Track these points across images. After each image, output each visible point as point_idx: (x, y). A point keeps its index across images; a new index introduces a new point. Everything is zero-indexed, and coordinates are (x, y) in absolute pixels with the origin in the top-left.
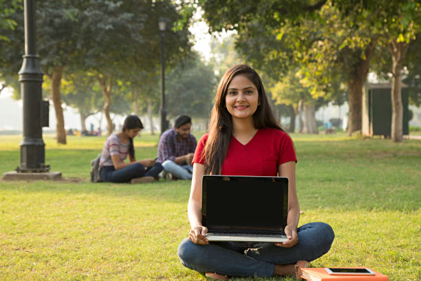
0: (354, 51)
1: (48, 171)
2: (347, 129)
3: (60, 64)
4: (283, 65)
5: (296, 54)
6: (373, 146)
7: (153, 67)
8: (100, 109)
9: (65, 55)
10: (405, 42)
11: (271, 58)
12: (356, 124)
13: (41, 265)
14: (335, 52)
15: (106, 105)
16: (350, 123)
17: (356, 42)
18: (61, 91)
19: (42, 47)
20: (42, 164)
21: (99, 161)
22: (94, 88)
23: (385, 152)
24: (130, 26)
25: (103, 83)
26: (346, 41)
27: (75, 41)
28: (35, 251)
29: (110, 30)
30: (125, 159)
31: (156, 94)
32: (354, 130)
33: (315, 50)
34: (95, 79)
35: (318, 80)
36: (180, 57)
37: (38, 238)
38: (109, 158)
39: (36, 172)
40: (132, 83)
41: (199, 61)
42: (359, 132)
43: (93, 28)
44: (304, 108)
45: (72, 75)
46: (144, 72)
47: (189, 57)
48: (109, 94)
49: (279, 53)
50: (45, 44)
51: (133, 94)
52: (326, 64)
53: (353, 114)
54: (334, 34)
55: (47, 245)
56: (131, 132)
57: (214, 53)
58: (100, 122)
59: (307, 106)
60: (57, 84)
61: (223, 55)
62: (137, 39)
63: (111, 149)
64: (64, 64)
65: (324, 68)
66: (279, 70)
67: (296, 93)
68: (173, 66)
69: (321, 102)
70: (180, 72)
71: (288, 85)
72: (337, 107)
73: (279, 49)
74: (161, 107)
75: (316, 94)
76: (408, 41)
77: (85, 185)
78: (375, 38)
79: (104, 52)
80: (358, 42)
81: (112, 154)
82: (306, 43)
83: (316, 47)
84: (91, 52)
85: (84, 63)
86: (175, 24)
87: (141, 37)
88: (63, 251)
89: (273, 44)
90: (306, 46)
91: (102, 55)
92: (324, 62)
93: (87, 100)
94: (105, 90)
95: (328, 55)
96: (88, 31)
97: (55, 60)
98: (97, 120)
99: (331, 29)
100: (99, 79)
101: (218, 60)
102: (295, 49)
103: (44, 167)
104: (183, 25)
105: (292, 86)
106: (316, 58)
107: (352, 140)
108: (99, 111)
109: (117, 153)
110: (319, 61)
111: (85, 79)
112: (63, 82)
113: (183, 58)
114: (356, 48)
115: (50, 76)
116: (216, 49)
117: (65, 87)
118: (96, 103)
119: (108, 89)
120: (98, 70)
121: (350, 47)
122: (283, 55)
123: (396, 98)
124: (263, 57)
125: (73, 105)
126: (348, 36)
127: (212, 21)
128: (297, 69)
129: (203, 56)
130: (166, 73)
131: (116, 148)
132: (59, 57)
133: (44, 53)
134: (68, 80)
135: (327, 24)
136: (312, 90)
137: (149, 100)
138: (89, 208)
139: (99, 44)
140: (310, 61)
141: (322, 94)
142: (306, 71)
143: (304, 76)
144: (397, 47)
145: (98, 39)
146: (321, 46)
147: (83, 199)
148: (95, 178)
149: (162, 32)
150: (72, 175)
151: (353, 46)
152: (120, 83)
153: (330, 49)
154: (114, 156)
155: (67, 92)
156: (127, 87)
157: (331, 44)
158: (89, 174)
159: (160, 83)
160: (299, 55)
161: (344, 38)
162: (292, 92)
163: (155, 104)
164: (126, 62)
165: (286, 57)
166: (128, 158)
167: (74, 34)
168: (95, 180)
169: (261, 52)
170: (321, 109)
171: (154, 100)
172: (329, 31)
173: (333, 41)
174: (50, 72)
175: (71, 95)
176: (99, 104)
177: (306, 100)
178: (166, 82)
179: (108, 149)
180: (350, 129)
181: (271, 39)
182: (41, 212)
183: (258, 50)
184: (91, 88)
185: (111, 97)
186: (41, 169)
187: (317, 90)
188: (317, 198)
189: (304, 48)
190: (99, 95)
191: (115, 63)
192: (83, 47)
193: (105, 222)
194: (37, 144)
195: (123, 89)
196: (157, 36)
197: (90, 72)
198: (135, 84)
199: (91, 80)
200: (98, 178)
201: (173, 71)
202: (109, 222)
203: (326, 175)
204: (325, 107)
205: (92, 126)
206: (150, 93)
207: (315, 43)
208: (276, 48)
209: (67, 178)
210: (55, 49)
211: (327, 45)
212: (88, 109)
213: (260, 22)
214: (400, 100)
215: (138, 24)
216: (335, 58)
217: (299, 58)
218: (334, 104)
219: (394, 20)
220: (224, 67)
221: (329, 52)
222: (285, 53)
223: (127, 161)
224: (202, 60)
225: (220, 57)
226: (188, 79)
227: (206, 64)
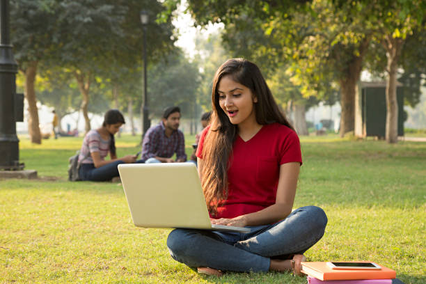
0: (347, 47)
1: (22, 169)
2: (339, 129)
3: (35, 59)
4: (272, 62)
5: (286, 51)
6: (367, 147)
7: (135, 62)
8: (77, 108)
9: (40, 50)
10: (401, 38)
11: (260, 54)
12: (349, 125)
13: (17, 261)
14: (326, 48)
15: (84, 103)
16: (343, 123)
17: (349, 38)
18: (36, 89)
19: (16, 40)
20: (16, 162)
21: (77, 158)
22: (71, 86)
23: (380, 153)
24: (110, 19)
25: (81, 79)
26: (338, 37)
27: (51, 34)
28: (10, 247)
29: (89, 23)
30: (105, 156)
31: (137, 92)
32: (346, 131)
33: (306, 46)
34: (72, 75)
35: (309, 78)
36: (164, 53)
37: (13, 235)
38: (89, 155)
39: (9, 170)
40: (112, 80)
41: (183, 58)
42: (351, 133)
43: (70, 21)
44: (294, 108)
45: (48, 72)
46: (125, 69)
47: (173, 52)
48: (87, 92)
49: (267, 49)
50: (19, 37)
51: (113, 92)
52: (318, 61)
53: (346, 115)
54: (326, 29)
55: (23, 242)
56: (111, 128)
57: (198, 50)
58: (77, 122)
59: (296, 106)
60: (31, 80)
61: (208, 52)
62: (117, 33)
63: (91, 146)
64: (39, 58)
65: (315, 64)
66: (267, 67)
67: (285, 92)
68: (155, 62)
69: (312, 102)
70: (163, 69)
71: (277, 84)
72: (328, 107)
73: (268, 44)
74: (143, 105)
75: (306, 93)
76: (404, 37)
77: (62, 184)
78: (369, 34)
79: (82, 46)
80: (351, 37)
81: (92, 151)
82: (297, 39)
83: (307, 43)
84: (68, 46)
85: (61, 58)
86: (158, 15)
87: (122, 31)
88: (40, 247)
89: (262, 40)
90: (297, 42)
91: (80, 49)
92: (316, 58)
93: (63, 98)
94: (83, 87)
95: (320, 51)
96: (65, 23)
97: (29, 54)
98: (74, 119)
99: (323, 23)
100: (77, 76)
101: (203, 57)
102: (285, 45)
103: (18, 164)
104: (167, 17)
105: (282, 85)
106: (307, 54)
107: (344, 142)
108: (76, 110)
109: (97, 150)
110: (311, 57)
111: (61, 76)
112: (38, 79)
113: (167, 53)
114: (349, 43)
115: (24, 71)
116: (201, 45)
117: (40, 84)
118: (73, 102)
119: (86, 86)
120: (76, 66)
121: (343, 43)
122: (273, 51)
123: (391, 97)
124: (251, 54)
125: (48, 104)
126: (341, 31)
127: (198, 13)
128: (287, 65)
129: (187, 52)
130: (148, 70)
131: (96, 145)
132: (33, 51)
133: (18, 47)
134: (43, 77)
135: (318, 19)
136: (303, 89)
137: (130, 99)
138: (67, 206)
139: (77, 38)
140: (301, 57)
141: (313, 92)
142: (296, 68)
143: (294, 74)
144: (392, 43)
145: (76, 33)
146: (313, 42)
147: (61, 197)
148: (73, 176)
149: (144, 25)
150: (48, 174)
151: (346, 41)
152: (99, 80)
153: (322, 46)
154: (94, 152)
155: (42, 89)
156: (107, 84)
157: (323, 39)
158: (67, 173)
159: (142, 81)
160: (289, 51)
161: (337, 33)
162: (281, 92)
163: (137, 103)
164: (106, 57)
165: (275, 54)
166: (109, 154)
167: (50, 27)
168: (73, 179)
169: (249, 48)
170: (311, 110)
171: (136, 99)
172: (321, 25)
173: (326, 37)
174: (23, 67)
175: (46, 93)
176: (76, 102)
177: (296, 100)
178: (149, 80)
179: (88, 146)
180: (342, 130)
181: (259, 34)
182: (15, 209)
183: (246, 46)
184: (68, 86)
185: (90, 95)
186: (15, 167)
187: (308, 89)
188: (311, 196)
189: (294, 44)
190: (76, 93)
191: (94, 59)
192: (59, 40)
193: (86, 218)
194: (11, 140)
195: (103, 86)
196: (138, 30)
197: (67, 67)
198: (115, 81)
199: (68, 77)
200: (77, 176)
201: (155, 68)
202: (91, 219)
203: (320, 175)
204: (316, 107)
205: (69, 126)
206: (131, 91)
207: (306, 38)
208: (264, 44)
209: (42, 177)
210: (29, 43)
211: (319, 41)
212: (65, 108)
213: (249, 15)
214: (395, 99)
215: (118, 17)
216: (327, 55)
217: (289, 55)
218: (325, 105)
219: (389, 14)
220: (209, 65)
221: (320, 48)
222: (274, 50)
223: (108, 159)
224: (186, 57)
225: (205, 54)
226: (172, 77)
227: (190, 61)
